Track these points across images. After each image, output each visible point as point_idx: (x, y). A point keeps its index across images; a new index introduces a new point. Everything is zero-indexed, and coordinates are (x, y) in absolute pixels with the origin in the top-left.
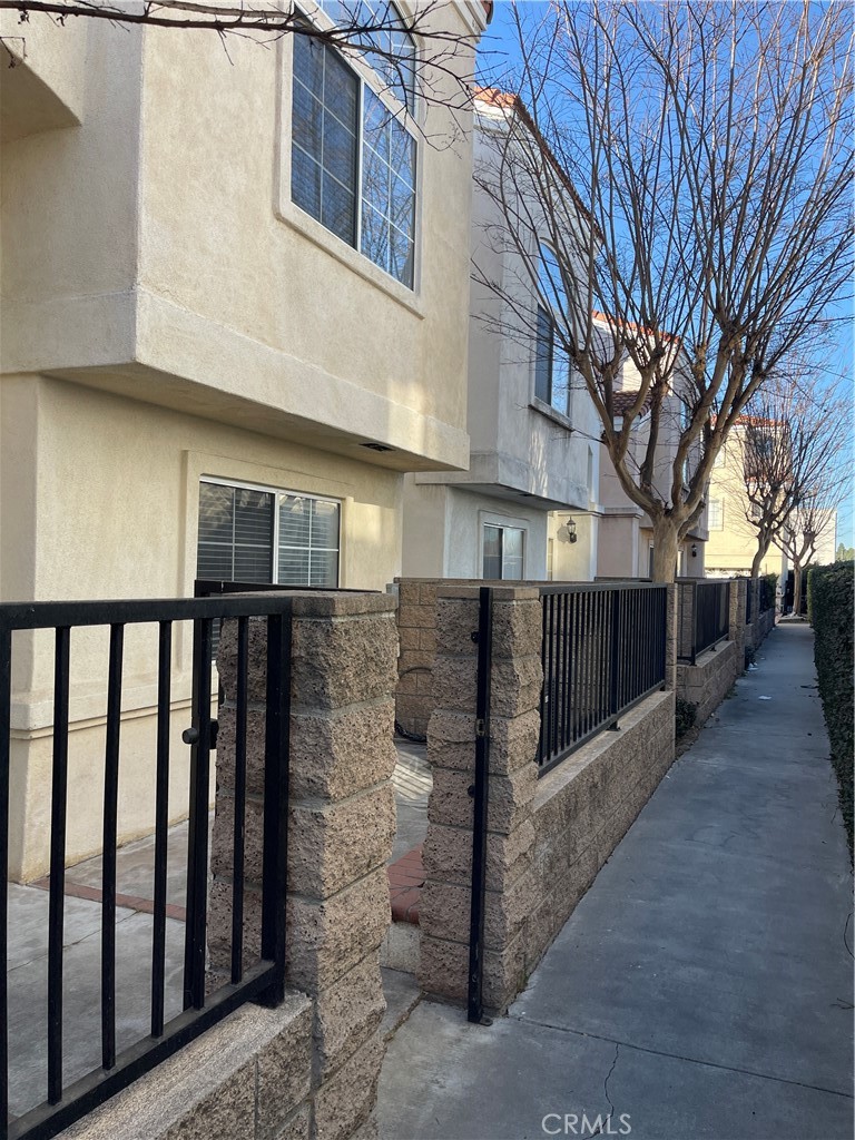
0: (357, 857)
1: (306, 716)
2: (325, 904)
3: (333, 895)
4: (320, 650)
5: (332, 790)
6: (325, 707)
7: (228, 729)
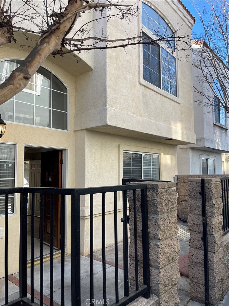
0: (169, 257)
1: (152, 216)
2: (160, 270)
3: (162, 268)
4: (155, 198)
5: (160, 237)
6: (157, 214)
7: (132, 219)
